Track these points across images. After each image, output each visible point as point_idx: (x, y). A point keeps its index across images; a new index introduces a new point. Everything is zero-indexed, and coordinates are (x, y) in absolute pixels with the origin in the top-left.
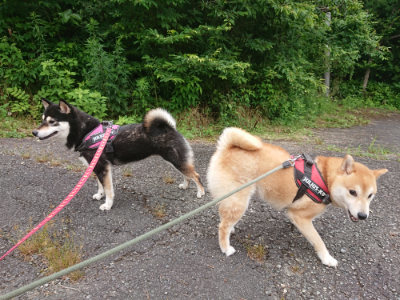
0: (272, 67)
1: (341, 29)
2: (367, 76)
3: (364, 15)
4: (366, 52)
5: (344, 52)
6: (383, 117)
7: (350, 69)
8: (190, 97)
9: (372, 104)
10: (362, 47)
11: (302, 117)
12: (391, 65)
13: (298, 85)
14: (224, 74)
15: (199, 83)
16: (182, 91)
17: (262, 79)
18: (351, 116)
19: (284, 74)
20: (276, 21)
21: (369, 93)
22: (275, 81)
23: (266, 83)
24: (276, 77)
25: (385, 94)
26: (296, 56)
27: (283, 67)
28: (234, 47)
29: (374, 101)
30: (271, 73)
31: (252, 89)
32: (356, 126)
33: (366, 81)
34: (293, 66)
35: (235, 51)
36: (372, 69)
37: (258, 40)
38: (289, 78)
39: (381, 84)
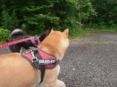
0: (66, 19)
2: (91, 22)
3: (90, 3)
5: (85, 14)
6: (96, 33)
7: (86, 20)
8: (41, 29)
9: (93, 29)
11: (75, 34)
12: (97, 18)
13: (74, 24)
14: (52, 21)
15: (44, 24)
16: (38, 27)
17: (63, 23)
18: (88, 33)
19: (70, 21)
20: (65, 5)
21: (92, 26)
22: (67, 23)
23: (65, 24)
24: (67, 22)
25: (96, 26)
26: (72, 16)
27: (69, 19)
29: (93, 28)
30: (66, 21)
31: (61, 26)
32: (90, 35)
33: (90, 23)
34: (72, 19)
35: (54, 14)
36: (92, 20)
37: (61, 11)
39: (95, 24)
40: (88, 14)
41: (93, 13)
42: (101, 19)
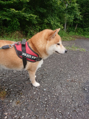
0: (46, 19)
1: (69, 9)
3: (76, 4)
4: (76, 17)
5: (70, 16)
6: (80, 38)
8: (15, 26)
9: (77, 34)
10: (75, 15)
13: (54, 26)
14: (28, 19)
15: (18, 21)
16: (12, 24)
18: (71, 38)
19: (50, 22)
20: (48, 3)
21: (77, 31)
22: (47, 24)
23: (44, 24)
25: (81, 31)
26: (55, 16)
27: (50, 19)
28: (32, 10)
29: (78, 33)
30: (46, 21)
31: (40, 26)
32: (71, 40)
34: (53, 19)
35: (33, 11)
36: (78, 23)
37: (41, 8)
38: (51, 23)
39: (80, 28)
40: (72, 17)
41: (78, 16)
42: (87, 24)
